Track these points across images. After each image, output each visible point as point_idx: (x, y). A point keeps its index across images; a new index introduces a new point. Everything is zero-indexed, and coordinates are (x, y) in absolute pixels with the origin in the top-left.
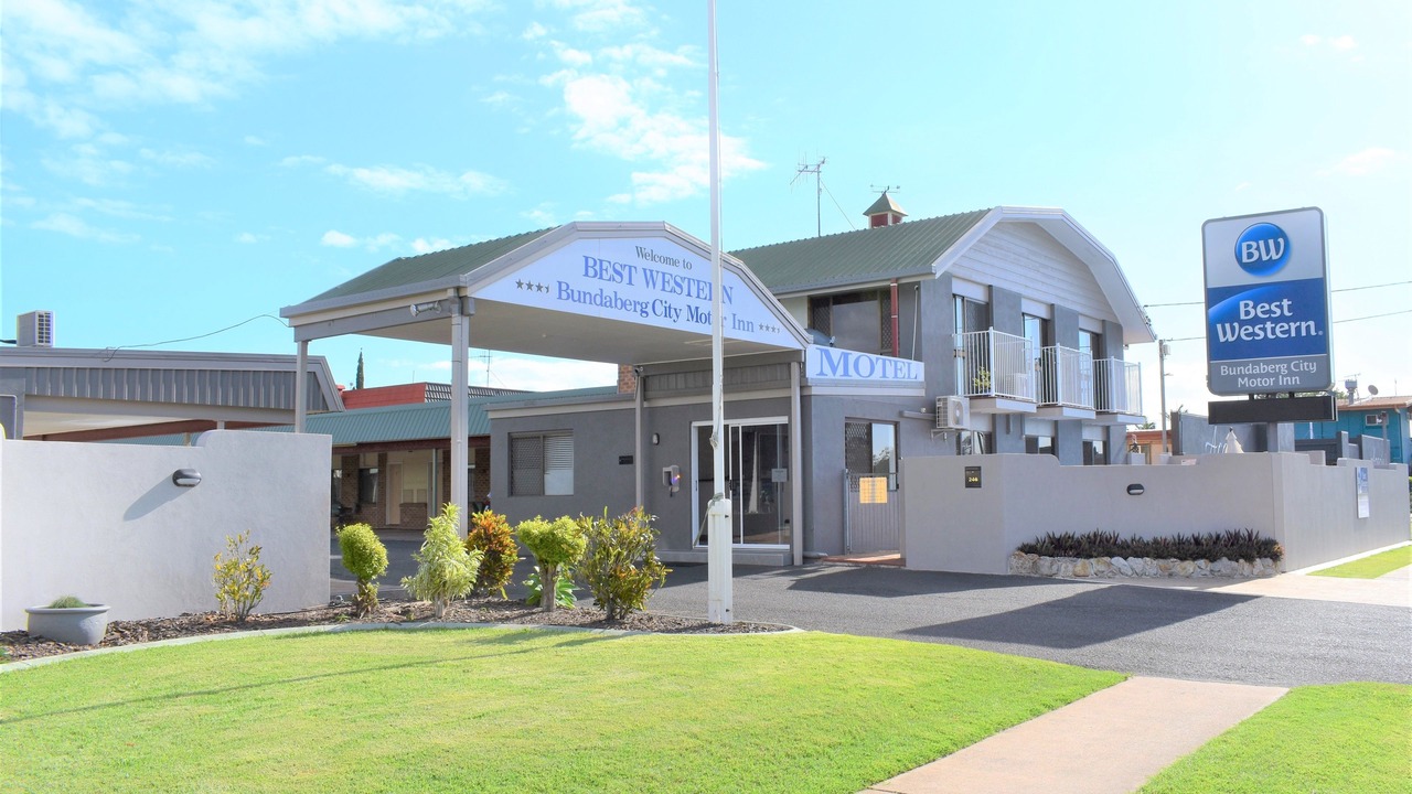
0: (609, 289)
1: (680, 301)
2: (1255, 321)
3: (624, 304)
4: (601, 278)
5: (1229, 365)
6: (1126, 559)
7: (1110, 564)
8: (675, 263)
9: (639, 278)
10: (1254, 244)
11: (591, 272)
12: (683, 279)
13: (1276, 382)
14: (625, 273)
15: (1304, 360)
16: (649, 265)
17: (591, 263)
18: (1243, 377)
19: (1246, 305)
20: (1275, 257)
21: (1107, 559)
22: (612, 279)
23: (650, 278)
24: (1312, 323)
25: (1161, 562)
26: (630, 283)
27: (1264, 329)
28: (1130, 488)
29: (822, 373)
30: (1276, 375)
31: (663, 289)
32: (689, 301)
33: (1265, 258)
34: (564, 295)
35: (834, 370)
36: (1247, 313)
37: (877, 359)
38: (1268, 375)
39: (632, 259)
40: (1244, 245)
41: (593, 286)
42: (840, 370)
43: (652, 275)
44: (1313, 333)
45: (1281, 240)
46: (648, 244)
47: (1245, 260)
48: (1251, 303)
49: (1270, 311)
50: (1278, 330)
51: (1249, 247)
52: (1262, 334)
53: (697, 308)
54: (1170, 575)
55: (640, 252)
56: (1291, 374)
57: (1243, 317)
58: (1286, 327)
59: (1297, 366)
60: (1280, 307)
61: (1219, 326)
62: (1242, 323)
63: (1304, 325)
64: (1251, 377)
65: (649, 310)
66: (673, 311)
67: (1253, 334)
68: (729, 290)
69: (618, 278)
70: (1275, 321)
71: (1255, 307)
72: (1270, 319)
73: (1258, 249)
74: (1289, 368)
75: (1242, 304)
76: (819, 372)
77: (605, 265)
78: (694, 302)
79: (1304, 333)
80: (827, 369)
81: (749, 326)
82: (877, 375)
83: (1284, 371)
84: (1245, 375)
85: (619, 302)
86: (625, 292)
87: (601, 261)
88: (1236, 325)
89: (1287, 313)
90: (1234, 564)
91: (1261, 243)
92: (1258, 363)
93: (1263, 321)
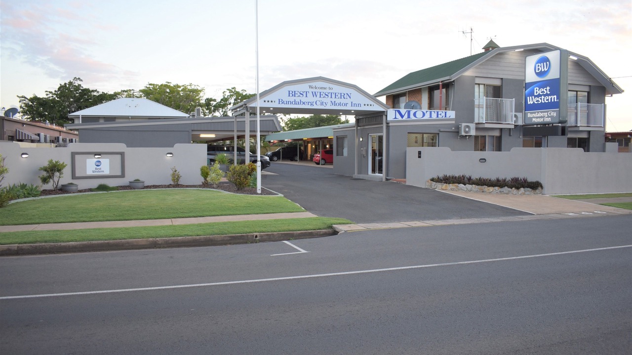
0: (298, 99)
1: (328, 100)
2: (539, 96)
3: (304, 103)
4: (295, 96)
5: (531, 113)
6: (465, 185)
7: (458, 186)
8: (325, 88)
9: (310, 95)
10: (540, 64)
11: (291, 95)
12: (329, 93)
13: (544, 120)
14: (305, 94)
15: (553, 111)
16: (314, 90)
17: (291, 92)
18: (534, 117)
19: (537, 89)
20: (546, 70)
21: (457, 184)
22: (299, 96)
23: (314, 94)
24: (555, 96)
25: (479, 187)
26: (306, 97)
27: (541, 99)
28: (481, 159)
29: (395, 118)
30: (543, 117)
31: (320, 97)
32: (331, 99)
33: (543, 70)
34: (281, 103)
35: (402, 116)
36: (537, 92)
37: (427, 112)
38: (541, 117)
39: (308, 89)
40: (537, 65)
41: (292, 99)
42: (406, 116)
43: (315, 93)
44: (556, 100)
45: (548, 63)
46: (313, 84)
47: (537, 71)
48: (538, 88)
49: (543, 92)
50: (545, 99)
51: (538, 66)
52: (540, 100)
53: (335, 102)
54: (483, 191)
55: (310, 87)
56: (548, 117)
57: (535, 94)
58: (548, 98)
59: (550, 114)
60: (546, 90)
61: (528, 98)
62: (535, 96)
63: (553, 97)
64: (537, 118)
65: (314, 104)
66: (324, 103)
67: (538, 101)
68: (349, 95)
69: (301, 96)
70: (545, 95)
71: (539, 90)
72: (543, 95)
73: (541, 67)
74: (548, 115)
75: (535, 89)
76: (394, 117)
77: (296, 92)
78: (333, 100)
79: (553, 101)
80: (398, 116)
81: (359, 105)
82: (427, 116)
83: (546, 116)
84: (535, 117)
85: (302, 103)
86: (304, 99)
87: (295, 92)
88: (533, 97)
89: (548, 93)
90: (510, 189)
91: (542, 64)
92: (538, 112)
93: (541, 96)
